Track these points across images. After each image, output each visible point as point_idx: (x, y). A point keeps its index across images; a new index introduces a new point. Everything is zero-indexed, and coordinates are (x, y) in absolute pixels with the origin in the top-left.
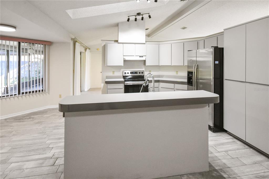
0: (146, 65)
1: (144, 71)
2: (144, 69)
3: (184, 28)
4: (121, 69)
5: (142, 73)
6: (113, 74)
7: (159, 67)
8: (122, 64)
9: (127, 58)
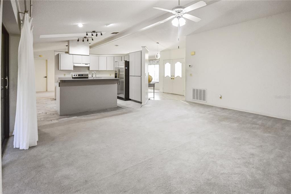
0: (90, 70)
1: (88, 74)
2: (88, 73)
3: (117, 46)
4: (70, 72)
5: (87, 75)
6: (65, 76)
7: (98, 71)
8: (72, 68)
9: (76, 65)
